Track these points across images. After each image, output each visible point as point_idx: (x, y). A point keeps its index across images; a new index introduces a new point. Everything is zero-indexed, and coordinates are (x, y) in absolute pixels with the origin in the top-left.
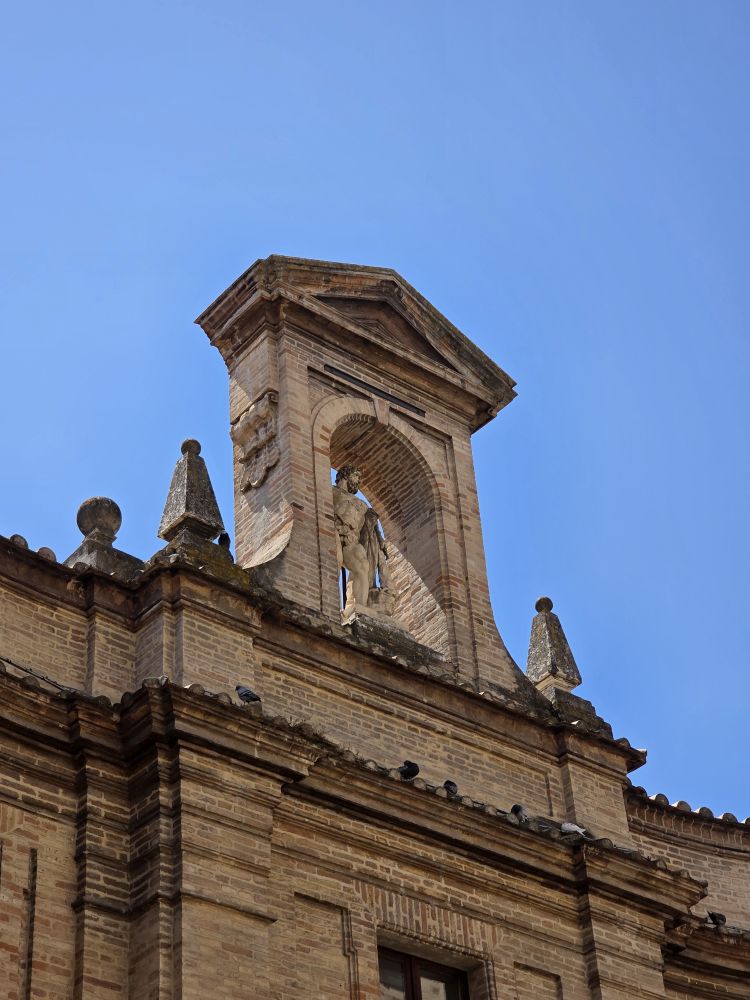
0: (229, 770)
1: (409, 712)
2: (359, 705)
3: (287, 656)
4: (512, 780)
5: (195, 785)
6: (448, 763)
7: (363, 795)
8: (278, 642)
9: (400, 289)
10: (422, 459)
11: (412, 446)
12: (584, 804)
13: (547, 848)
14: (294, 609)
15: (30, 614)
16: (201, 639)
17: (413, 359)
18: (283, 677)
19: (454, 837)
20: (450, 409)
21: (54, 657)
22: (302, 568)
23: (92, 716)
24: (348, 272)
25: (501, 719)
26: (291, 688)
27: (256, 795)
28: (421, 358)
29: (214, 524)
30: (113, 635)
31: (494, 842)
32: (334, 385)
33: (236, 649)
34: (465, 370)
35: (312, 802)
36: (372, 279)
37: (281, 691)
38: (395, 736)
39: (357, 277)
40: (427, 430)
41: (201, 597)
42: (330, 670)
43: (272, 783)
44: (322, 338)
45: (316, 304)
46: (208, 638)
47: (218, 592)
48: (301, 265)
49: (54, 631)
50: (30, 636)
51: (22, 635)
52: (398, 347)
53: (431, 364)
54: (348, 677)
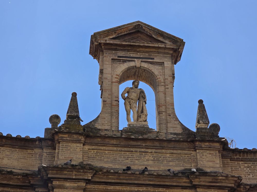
0: (68, 183)
1: (138, 150)
2: (122, 152)
3: (96, 145)
4: (177, 160)
5: (58, 189)
6: (153, 161)
7: (113, 179)
8: (92, 142)
9: (141, 25)
10: (153, 72)
11: (149, 70)
12: (202, 161)
13: (179, 179)
14: (100, 131)
15: (26, 153)
16: (65, 149)
17: (146, 45)
18: (96, 151)
19: (145, 183)
20: (164, 54)
21: (33, 163)
22: (105, 118)
23: (33, 178)
24: (122, 27)
25: (173, 143)
26: (98, 153)
27: (77, 187)
28: (149, 44)
29: (76, 115)
30: (49, 153)
31: (160, 181)
32: (122, 61)
33: (77, 148)
34: (166, 42)
35: (98, 184)
36: (131, 26)
37: (95, 155)
38: (134, 158)
39: (125, 28)
40: (155, 63)
41: (65, 138)
42: (110, 145)
43: (82, 183)
44: (117, 49)
45: (110, 41)
46: (68, 148)
47: (70, 135)
48: (104, 32)
49: (33, 156)
50: (26, 159)
51: (23, 160)
52: (141, 43)
53: (153, 44)
54: (116, 145)
